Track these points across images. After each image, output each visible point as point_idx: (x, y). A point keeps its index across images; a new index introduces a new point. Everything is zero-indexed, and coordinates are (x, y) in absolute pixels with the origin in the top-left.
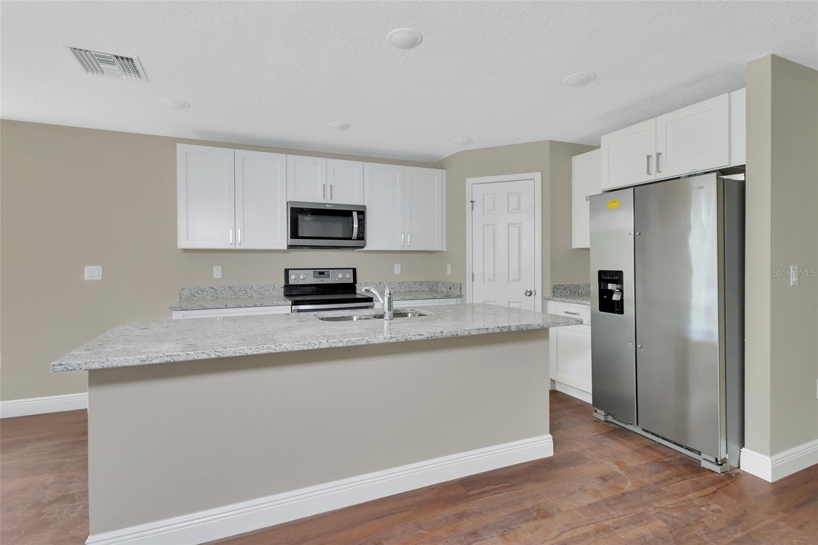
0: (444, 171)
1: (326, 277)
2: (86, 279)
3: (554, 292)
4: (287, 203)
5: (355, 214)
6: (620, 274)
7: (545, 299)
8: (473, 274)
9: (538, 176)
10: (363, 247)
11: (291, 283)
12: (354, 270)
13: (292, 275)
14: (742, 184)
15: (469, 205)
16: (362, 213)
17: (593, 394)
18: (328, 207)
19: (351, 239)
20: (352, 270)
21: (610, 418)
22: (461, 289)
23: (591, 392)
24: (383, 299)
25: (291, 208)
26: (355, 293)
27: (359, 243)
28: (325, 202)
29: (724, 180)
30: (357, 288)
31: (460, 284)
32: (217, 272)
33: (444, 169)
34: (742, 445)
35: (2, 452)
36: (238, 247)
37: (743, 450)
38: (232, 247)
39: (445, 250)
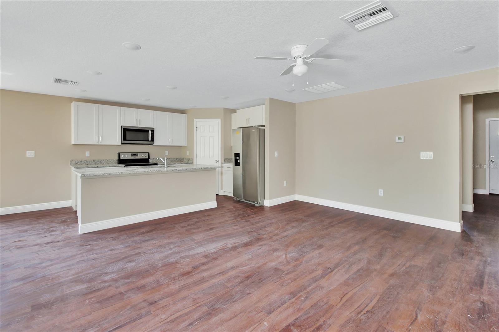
0: (186, 115)
1: (137, 156)
2: (27, 156)
3: (225, 161)
4: (121, 126)
5: (150, 131)
6: (239, 154)
7: (222, 163)
8: (197, 155)
9: (219, 120)
10: (153, 144)
11: (121, 158)
12: (149, 153)
13: (122, 155)
14: (265, 129)
15: (195, 129)
16: (153, 131)
17: (233, 193)
18: (139, 128)
19: (148, 141)
20: (147, 153)
21: (238, 199)
22: (192, 160)
23: (232, 192)
24: (164, 161)
25: (124, 129)
26: (149, 163)
27: (152, 142)
28: (137, 126)
29: (259, 129)
30: (150, 160)
31: (192, 159)
32: (87, 154)
33: (186, 114)
34: (265, 199)
35: (1, 224)
36: (100, 144)
37: (265, 200)
38: (97, 144)
39: (186, 145)
